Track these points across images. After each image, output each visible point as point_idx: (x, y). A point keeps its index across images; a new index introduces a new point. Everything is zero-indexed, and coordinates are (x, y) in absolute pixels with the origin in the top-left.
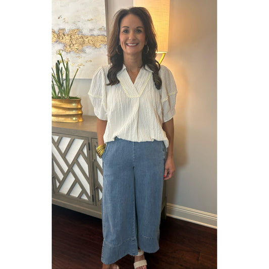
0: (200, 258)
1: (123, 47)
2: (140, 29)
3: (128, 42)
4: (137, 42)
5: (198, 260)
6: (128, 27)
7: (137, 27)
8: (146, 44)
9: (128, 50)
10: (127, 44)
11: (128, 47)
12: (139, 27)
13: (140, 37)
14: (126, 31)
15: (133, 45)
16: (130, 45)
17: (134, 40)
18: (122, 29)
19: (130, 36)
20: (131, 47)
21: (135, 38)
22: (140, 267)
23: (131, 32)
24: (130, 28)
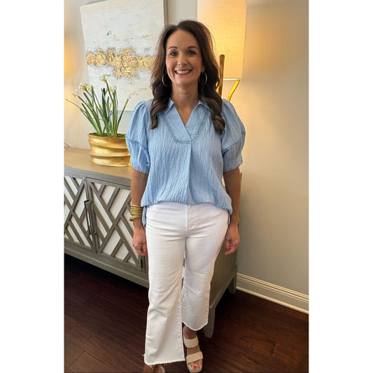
0: (275, 351)
1: (170, 75)
2: (193, 49)
3: (176, 69)
4: (189, 67)
5: (272, 352)
6: (176, 48)
7: (189, 47)
8: (203, 71)
9: (176, 80)
10: (176, 71)
11: (177, 76)
12: (193, 47)
13: (195, 60)
15: (184, 72)
16: (179, 72)
17: (184, 65)
18: (168, 51)
19: (180, 59)
20: (181, 75)
21: (186, 63)
22: (195, 362)
23: (181, 54)
24: (178, 49)
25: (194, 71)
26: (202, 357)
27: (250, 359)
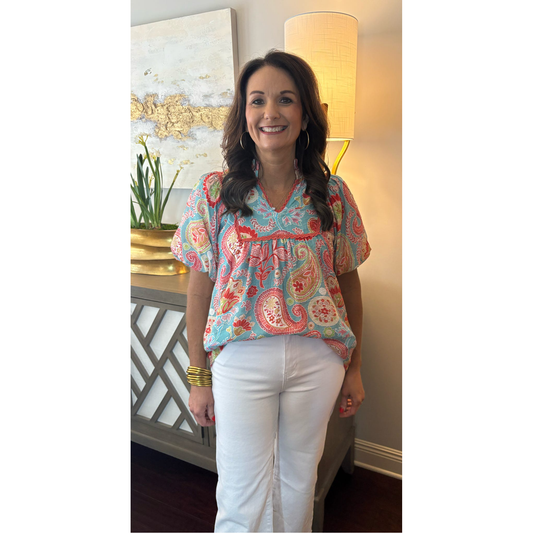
1: (252, 135)
2: (288, 95)
3: (262, 125)
4: (282, 122)
6: (262, 93)
7: (283, 93)
8: (305, 128)
9: (263, 142)
10: (261, 129)
11: (263, 136)
12: (289, 92)
13: (290, 112)
14: (259, 102)
15: (274, 130)
16: (267, 130)
17: (274, 119)
18: (250, 98)
19: (267, 111)
20: (269, 134)
21: (278, 116)
23: (269, 102)
24: (266, 95)
25: (290, 127)
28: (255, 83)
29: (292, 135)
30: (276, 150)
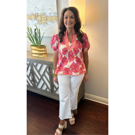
0: (98, 118)
1: (65, 25)
2: (73, 17)
3: (67, 23)
5: (97, 118)
7: (71, 16)
8: (76, 23)
9: (67, 26)
10: (67, 24)
11: (67, 25)
13: (73, 20)
14: (67, 18)
15: (69, 24)
16: (68, 24)
17: (70, 22)
18: (65, 17)
19: (68, 20)
20: (68, 25)
22: (72, 121)
23: (69, 18)
24: (68, 17)
25: (73, 23)
26: (74, 120)
27: (90, 120)
28: (66, 14)
29: (73, 25)
30: (70, 28)
